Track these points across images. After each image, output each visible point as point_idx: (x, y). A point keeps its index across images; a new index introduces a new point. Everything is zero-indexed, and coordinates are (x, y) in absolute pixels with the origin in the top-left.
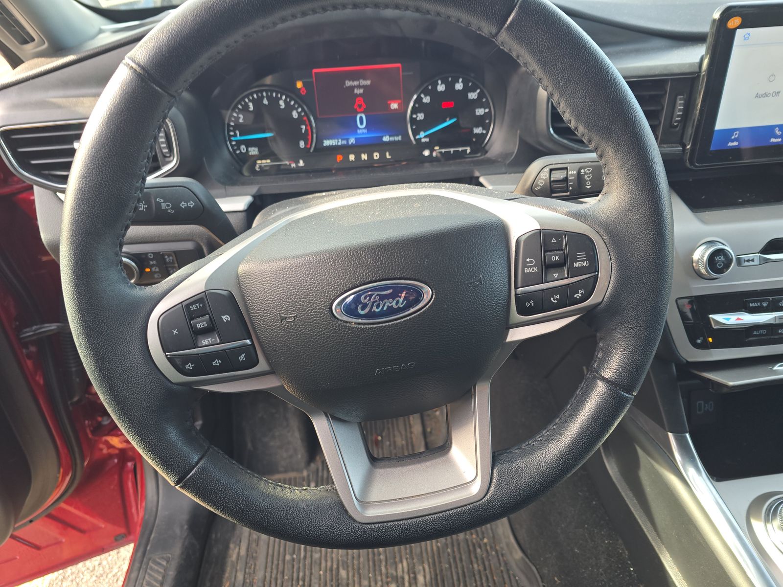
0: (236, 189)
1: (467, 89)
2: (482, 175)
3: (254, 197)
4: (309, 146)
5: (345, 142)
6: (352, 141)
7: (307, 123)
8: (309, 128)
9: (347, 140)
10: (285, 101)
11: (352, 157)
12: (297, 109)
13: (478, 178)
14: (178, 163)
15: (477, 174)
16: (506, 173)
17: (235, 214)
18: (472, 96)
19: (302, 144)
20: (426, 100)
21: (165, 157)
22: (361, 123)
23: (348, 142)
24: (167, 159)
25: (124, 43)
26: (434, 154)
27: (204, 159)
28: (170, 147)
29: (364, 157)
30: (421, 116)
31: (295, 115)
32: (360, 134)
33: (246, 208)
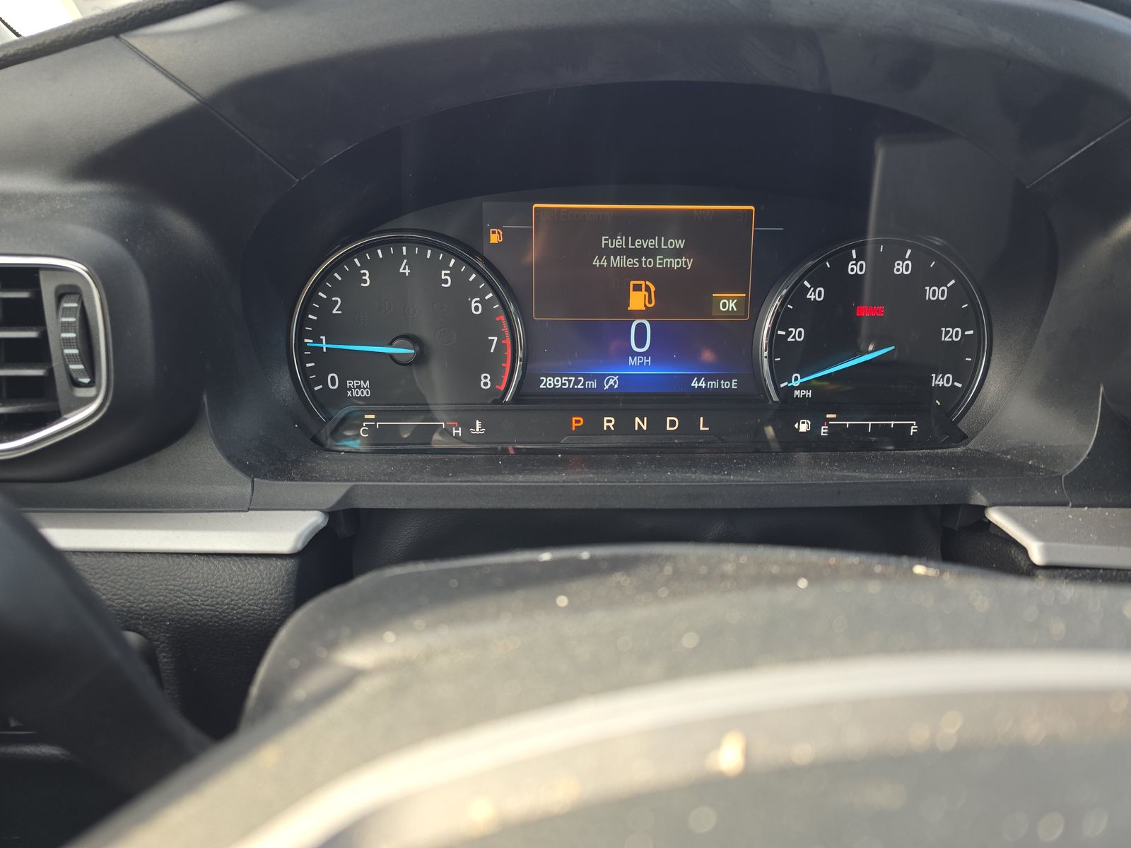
0: (282, 488)
1: (922, 277)
2: (994, 505)
3: (331, 514)
4: (502, 388)
5: (592, 384)
6: (612, 382)
7: (506, 329)
8: (508, 341)
9: (600, 379)
10: (454, 273)
11: (609, 423)
12: (482, 294)
13: (982, 509)
14: (108, 404)
15: (979, 499)
16: (1065, 504)
17: (263, 564)
18: (935, 293)
19: (486, 381)
20: (815, 295)
21: (76, 384)
22: (640, 341)
23: (601, 384)
24: (81, 393)
25: (15, 55)
26: (824, 431)
27: (205, 399)
28: (89, 356)
29: (640, 423)
30: (797, 334)
31: (476, 306)
32: (634, 367)
33: (300, 546)
